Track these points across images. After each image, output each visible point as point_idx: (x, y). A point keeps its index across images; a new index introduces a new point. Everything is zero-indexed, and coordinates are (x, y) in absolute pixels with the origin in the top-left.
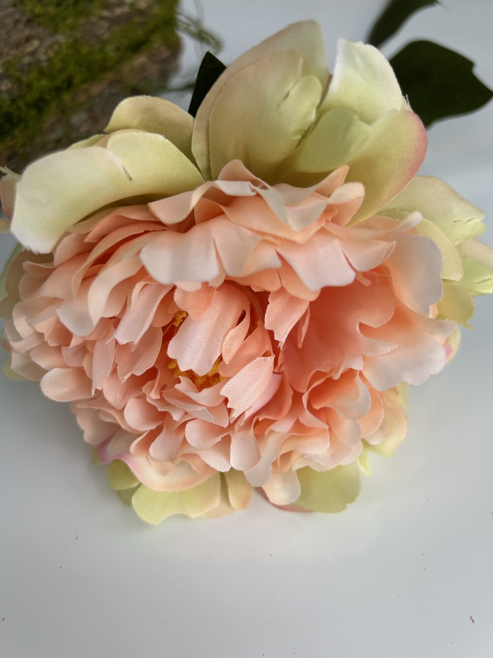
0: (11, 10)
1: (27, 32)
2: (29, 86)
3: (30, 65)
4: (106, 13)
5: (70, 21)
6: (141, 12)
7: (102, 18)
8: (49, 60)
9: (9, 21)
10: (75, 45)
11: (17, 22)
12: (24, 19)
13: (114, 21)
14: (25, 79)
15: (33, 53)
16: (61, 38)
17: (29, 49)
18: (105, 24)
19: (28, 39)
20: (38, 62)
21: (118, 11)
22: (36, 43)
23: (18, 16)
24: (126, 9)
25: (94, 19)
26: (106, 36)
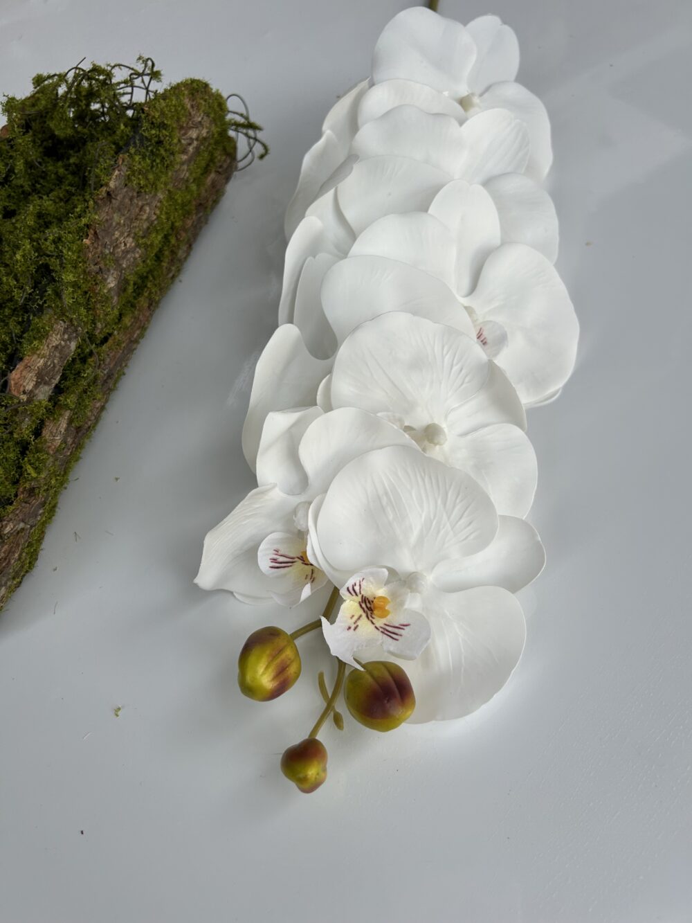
0: (125, 190)
1: (140, 203)
2: (152, 245)
3: (148, 228)
4: (184, 157)
5: (163, 179)
6: (205, 139)
7: (183, 164)
8: (158, 218)
9: (127, 200)
10: (171, 196)
11: (131, 199)
12: (135, 194)
13: (189, 161)
14: (149, 243)
15: (147, 219)
16: (160, 196)
17: (145, 217)
18: (185, 167)
19: (141, 209)
20: (152, 222)
21: (191, 149)
22: (147, 209)
23: (131, 195)
24: (195, 143)
25: (177, 167)
26: (187, 175)
